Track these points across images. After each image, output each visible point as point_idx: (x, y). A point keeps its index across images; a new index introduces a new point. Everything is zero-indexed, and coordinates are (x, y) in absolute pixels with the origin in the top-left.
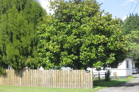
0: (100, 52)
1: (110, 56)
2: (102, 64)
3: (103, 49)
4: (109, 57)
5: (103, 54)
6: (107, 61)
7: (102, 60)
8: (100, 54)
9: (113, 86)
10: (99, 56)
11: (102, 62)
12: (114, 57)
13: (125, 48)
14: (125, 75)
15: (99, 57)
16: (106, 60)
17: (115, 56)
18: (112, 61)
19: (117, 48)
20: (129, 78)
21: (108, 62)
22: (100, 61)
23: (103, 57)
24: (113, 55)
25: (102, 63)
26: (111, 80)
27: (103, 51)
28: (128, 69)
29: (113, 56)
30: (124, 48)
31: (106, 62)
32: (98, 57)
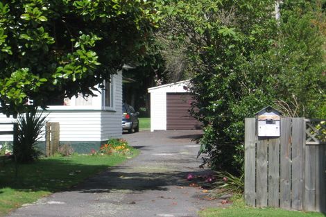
0: (32, 26)
1: (77, 45)
2: (36, 81)
3: (44, 13)
4: (70, 48)
5: (46, 36)
6: (60, 68)
7: (34, 61)
8: (32, 35)
9: (72, 189)
10: (23, 42)
11: (34, 71)
12: (93, 49)
13: (147, 12)
14: (97, 137)
15: (23, 49)
16: (54, 65)
17: (98, 48)
18: (85, 70)
19: (110, 11)
20: (115, 150)
21: (66, 76)
22: (26, 70)
23: (41, 50)
24: (92, 43)
25: (34, 77)
26: (42, 157)
27: (43, 19)
28: (110, 108)
29: (88, 48)
30: (141, 13)
31: (55, 71)
32: (14, 49)
